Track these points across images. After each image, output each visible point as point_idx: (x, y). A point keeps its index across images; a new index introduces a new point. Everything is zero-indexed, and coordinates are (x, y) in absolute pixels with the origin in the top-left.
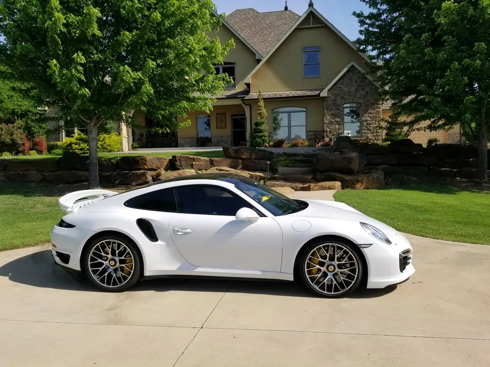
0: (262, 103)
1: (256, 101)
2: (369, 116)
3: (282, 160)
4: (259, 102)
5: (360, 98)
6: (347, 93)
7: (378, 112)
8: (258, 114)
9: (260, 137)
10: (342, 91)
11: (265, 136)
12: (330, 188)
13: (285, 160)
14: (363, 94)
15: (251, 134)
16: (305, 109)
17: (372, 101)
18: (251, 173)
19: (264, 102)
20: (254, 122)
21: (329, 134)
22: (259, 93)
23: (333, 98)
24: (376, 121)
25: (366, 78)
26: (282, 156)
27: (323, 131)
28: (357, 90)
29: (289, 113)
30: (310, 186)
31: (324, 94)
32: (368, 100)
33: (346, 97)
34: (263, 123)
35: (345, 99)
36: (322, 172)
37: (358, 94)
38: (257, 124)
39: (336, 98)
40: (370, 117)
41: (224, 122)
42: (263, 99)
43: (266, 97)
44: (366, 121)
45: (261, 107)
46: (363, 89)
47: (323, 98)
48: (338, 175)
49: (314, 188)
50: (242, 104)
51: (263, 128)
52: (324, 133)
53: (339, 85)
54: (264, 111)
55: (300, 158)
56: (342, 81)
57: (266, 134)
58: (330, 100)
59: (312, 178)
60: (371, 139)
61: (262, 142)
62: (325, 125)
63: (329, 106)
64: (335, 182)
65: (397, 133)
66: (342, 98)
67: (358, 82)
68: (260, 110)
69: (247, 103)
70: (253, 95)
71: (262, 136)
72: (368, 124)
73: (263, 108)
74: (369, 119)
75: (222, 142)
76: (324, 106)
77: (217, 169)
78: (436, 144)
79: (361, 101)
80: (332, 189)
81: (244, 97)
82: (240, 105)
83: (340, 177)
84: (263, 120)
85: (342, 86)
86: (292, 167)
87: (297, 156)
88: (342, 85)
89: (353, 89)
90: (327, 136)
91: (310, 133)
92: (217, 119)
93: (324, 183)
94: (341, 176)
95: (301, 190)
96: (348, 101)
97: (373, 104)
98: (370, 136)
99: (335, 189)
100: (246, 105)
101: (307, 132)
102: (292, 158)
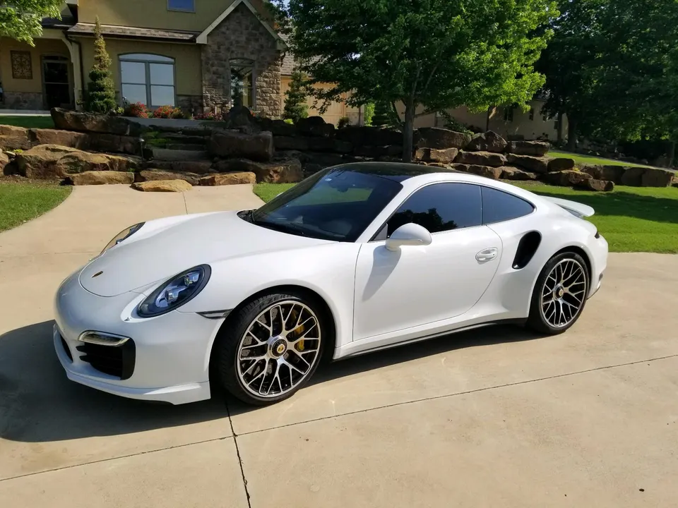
0: (101, 42)
1: (92, 37)
2: (264, 81)
3: (152, 138)
4: (96, 39)
5: (252, 53)
6: (234, 42)
7: (276, 76)
8: (97, 59)
9: (101, 98)
10: (227, 39)
11: (110, 97)
12: (242, 182)
13: (156, 137)
14: (257, 47)
15: (83, 91)
16: (173, 60)
17: (268, 59)
18: (110, 156)
19: (104, 40)
20: (87, 73)
21: (210, 102)
22: (96, 23)
23: (215, 47)
24: (273, 88)
25: (261, 24)
26: (150, 131)
27: (202, 97)
28: (248, 40)
29: (147, 63)
30: (214, 178)
31: (202, 39)
32: (263, 57)
33: (233, 49)
34: (105, 76)
35: (233, 52)
36: (222, 158)
37: (250, 46)
38: (94, 76)
39: (219, 48)
40: (266, 82)
41: (28, 68)
42: (104, 35)
43: (107, 32)
44: (261, 87)
45: (99, 47)
46: (257, 40)
47: (200, 46)
48: (250, 162)
49: (220, 181)
50: (64, 40)
51: (105, 84)
52: (202, 99)
53: (223, 29)
54: (105, 55)
55: (180, 135)
56: (227, 24)
57: (112, 93)
58: (210, 51)
59: (212, 167)
60: (267, 114)
61: (105, 107)
62: (204, 89)
63: (208, 59)
64: (249, 173)
65: (299, 107)
66: (228, 49)
67: (250, 29)
68: (99, 53)
69: (74, 39)
70: (83, 26)
71: (105, 97)
72: (264, 93)
73: (104, 50)
74: (265, 84)
75: (25, 102)
76: (202, 58)
77: (47, 149)
78: (348, 126)
79: (253, 57)
80: (246, 183)
81: (68, 28)
82: (60, 41)
83: (253, 165)
84: (105, 70)
85: (228, 32)
86: (171, 148)
87: (175, 132)
88: (228, 29)
89: (243, 38)
90: (208, 105)
91: (181, 98)
92: (12, 61)
93: (232, 175)
94: (254, 163)
95: (199, 185)
96: (236, 54)
97: (269, 64)
98: (266, 108)
99: (249, 183)
100: (71, 41)
101: (177, 96)
102: (166, 135)
